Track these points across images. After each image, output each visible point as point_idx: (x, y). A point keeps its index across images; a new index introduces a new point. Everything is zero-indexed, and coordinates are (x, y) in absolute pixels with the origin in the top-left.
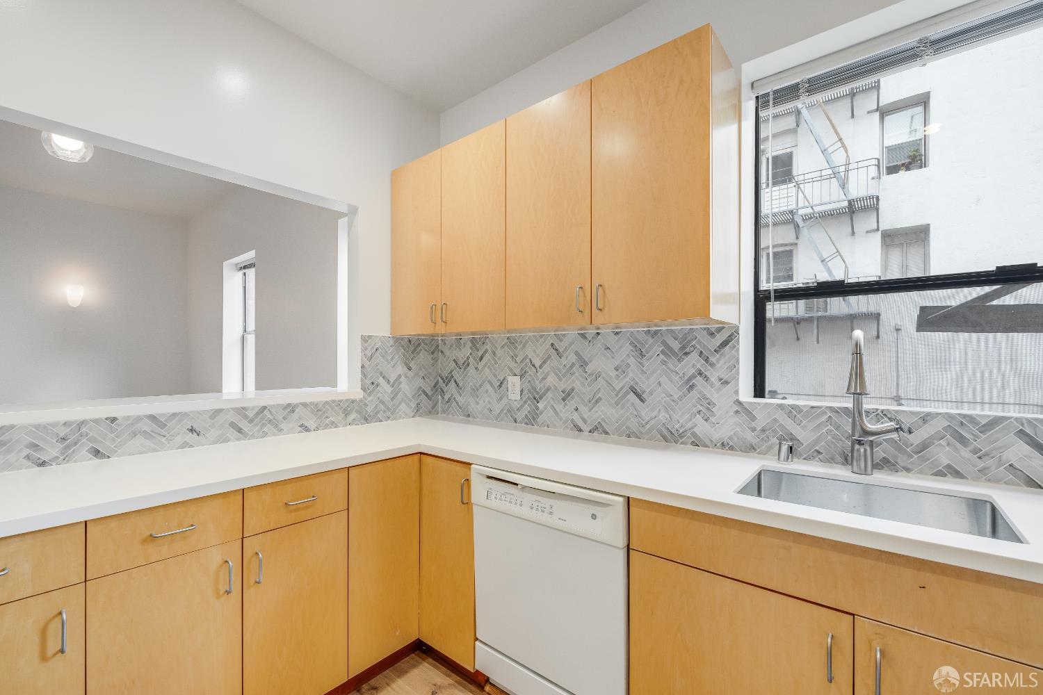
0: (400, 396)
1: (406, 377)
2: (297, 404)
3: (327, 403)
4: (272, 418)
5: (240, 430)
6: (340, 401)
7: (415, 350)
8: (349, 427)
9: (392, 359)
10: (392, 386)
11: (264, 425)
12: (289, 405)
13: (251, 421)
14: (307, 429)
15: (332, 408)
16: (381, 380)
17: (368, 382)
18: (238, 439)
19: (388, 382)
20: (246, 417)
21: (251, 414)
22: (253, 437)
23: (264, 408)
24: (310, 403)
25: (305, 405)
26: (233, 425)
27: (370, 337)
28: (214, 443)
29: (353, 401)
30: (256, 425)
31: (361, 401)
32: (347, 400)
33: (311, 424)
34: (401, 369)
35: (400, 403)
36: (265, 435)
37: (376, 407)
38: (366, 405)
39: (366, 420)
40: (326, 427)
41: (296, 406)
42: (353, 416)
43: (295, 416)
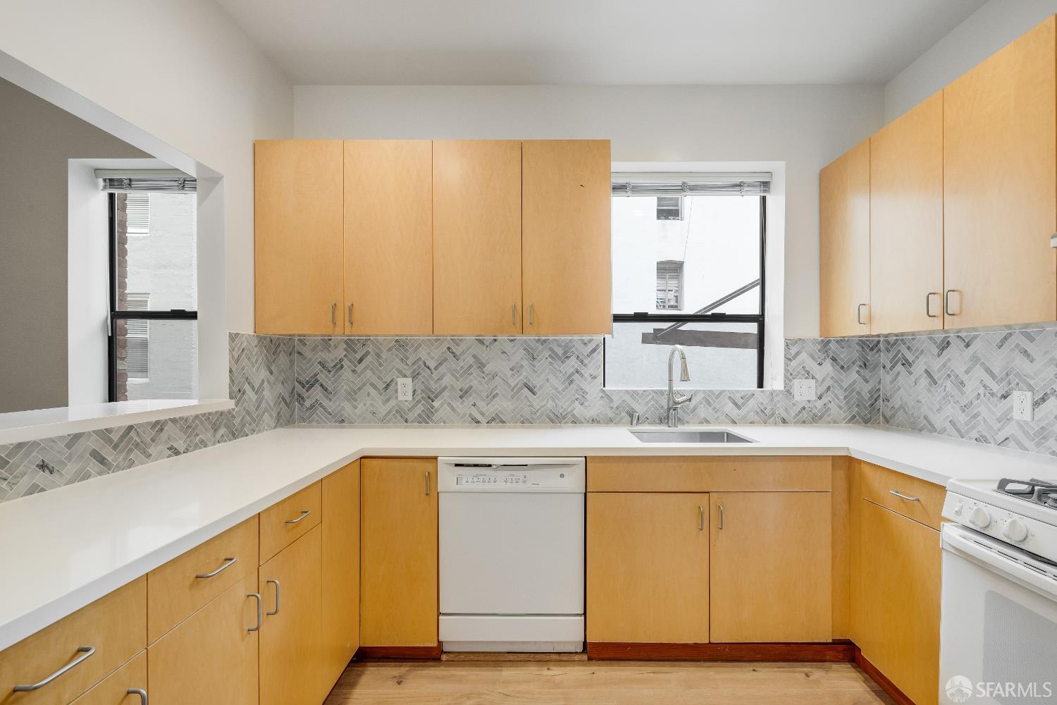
0: (263, 405)
1: (268, 382)
2: (165, 420)
3: (197, 416)
4: (138, 441)
5: (102, 461)
6: (210, 414)
7: (276, 351)
8: (218, 445)
9: (256, 361)
10: (257, 393)
11: (130, 451)
12: (157, 422)
13: (115, 448)
14: (177, 453)
15: (202, 423)
16: (247, 387)
17: (236, 389)
18: (100, 474)
19: (253, 388)
20: (109, 441)
21: (115, 438)
22: (118, 468)
23: (131, 428)
24: (180, 418)
25: (174, 421)
26: (95, 455)
27: (237, 334)
28: (71, 481)
29: (222, 413)
30: (121, 452)
31: (229, 412)
32: (217, 412)
33: (180, 445)
34: (264, 374)
35: (264, 413)
36: (131, 464)
37: (243, 419)
38: (234, 417)
39: (234, 436)
40: (196, 447)
41: (165, 422)
42: (222, 431)
43: (164, 435)
